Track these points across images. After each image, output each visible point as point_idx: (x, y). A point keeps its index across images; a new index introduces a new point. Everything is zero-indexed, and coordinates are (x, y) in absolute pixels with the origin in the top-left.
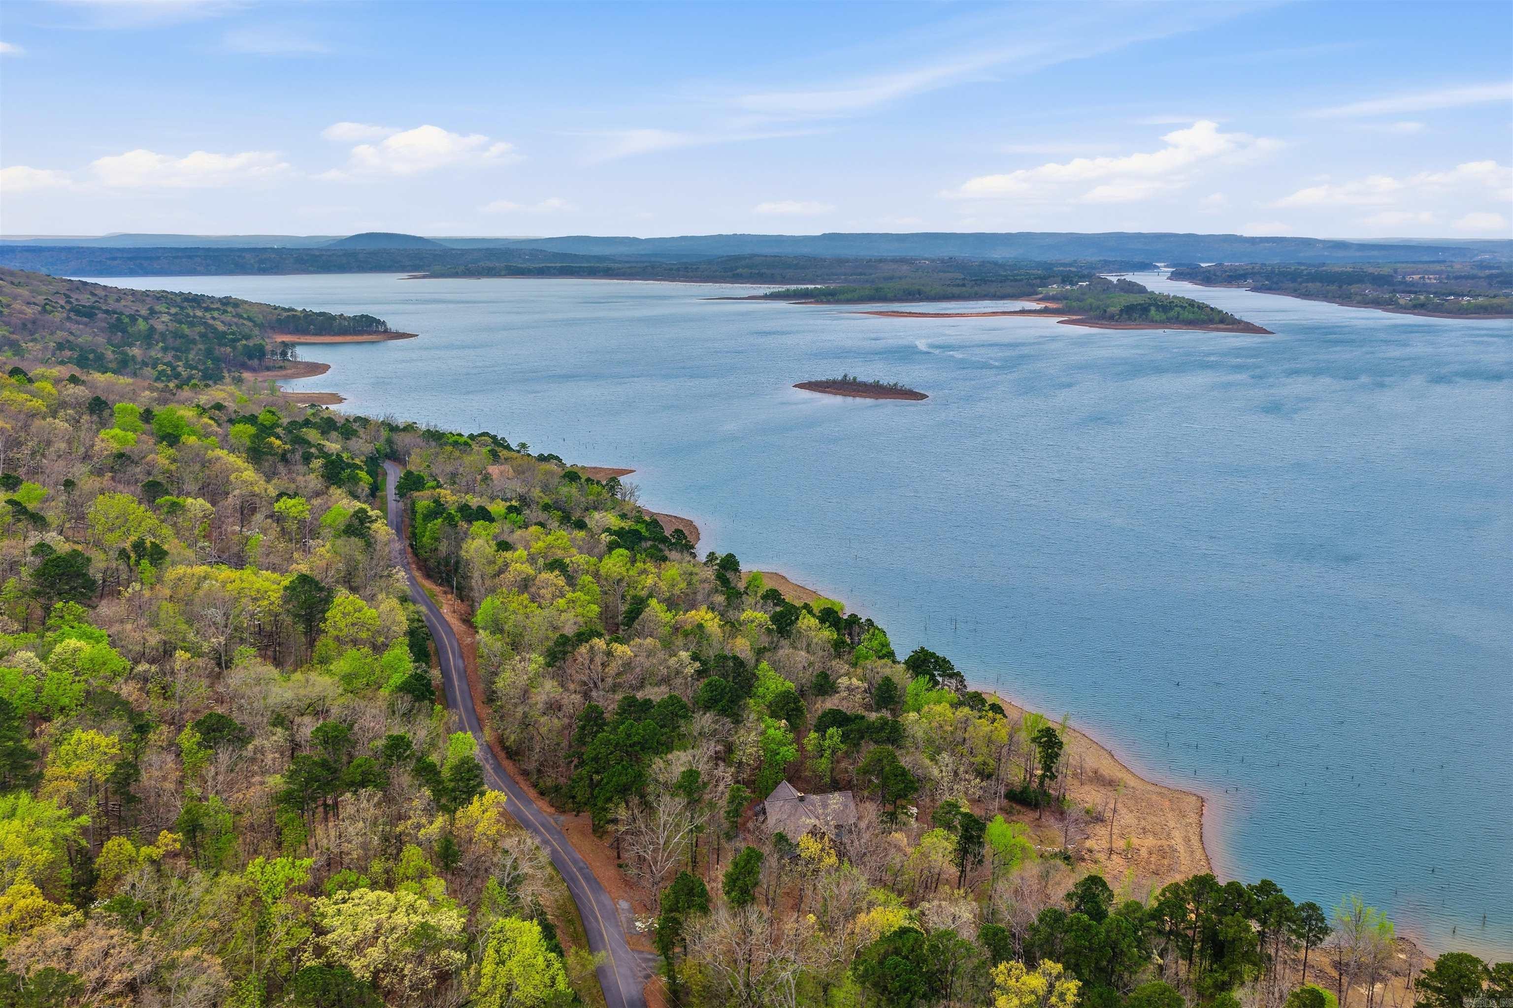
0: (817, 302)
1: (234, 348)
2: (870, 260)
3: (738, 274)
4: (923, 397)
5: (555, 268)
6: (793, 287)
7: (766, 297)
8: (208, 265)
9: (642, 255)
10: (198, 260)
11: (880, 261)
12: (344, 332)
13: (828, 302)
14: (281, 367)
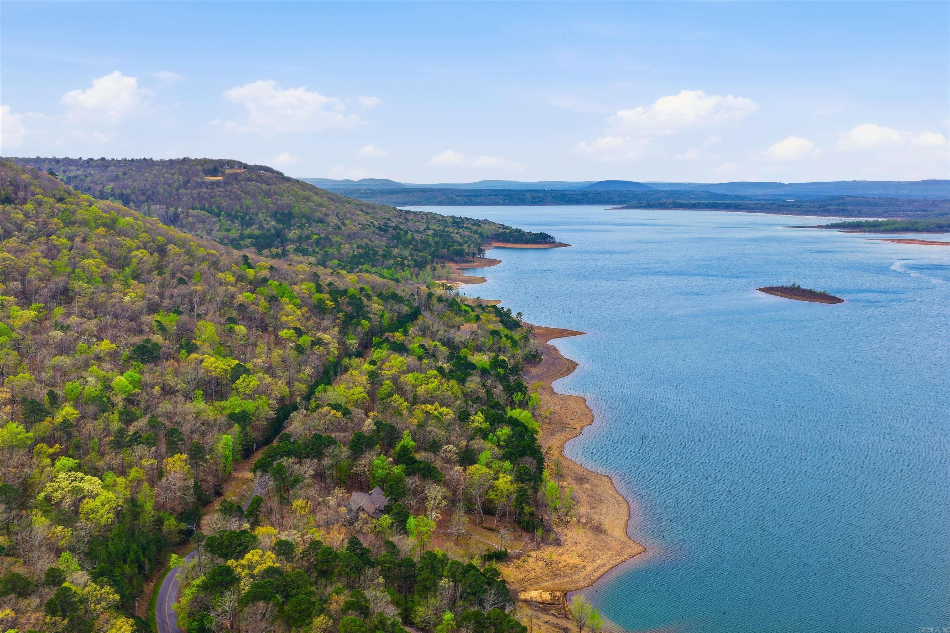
0: (861, 231)
1: (449, 250)
2: (935, 201)
3: (827, 210)
4: (839, 301)
5: (703, 204)
6: (863, 220)
7: (827, 227)
8: (505, 200)
9: (777, 195)
10: (500, 196)
11: (944, 201)
12: (527, 242)
13: (870, 231)
14: (471, 261)
